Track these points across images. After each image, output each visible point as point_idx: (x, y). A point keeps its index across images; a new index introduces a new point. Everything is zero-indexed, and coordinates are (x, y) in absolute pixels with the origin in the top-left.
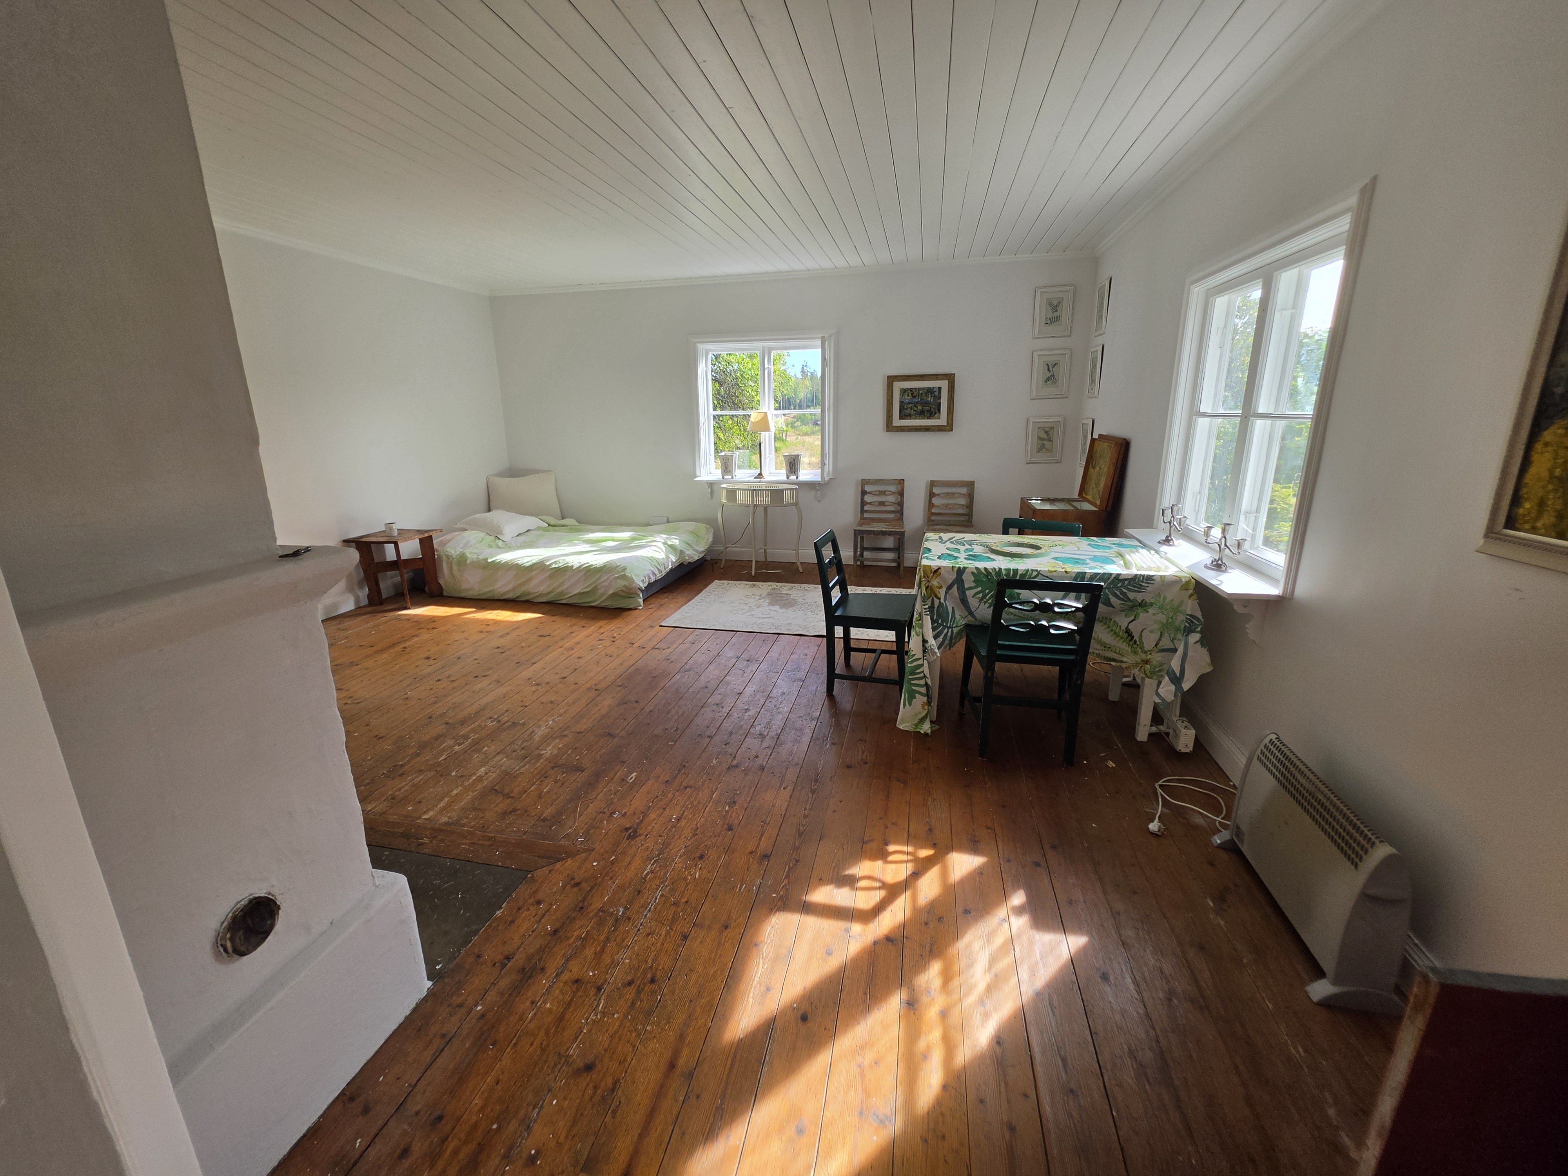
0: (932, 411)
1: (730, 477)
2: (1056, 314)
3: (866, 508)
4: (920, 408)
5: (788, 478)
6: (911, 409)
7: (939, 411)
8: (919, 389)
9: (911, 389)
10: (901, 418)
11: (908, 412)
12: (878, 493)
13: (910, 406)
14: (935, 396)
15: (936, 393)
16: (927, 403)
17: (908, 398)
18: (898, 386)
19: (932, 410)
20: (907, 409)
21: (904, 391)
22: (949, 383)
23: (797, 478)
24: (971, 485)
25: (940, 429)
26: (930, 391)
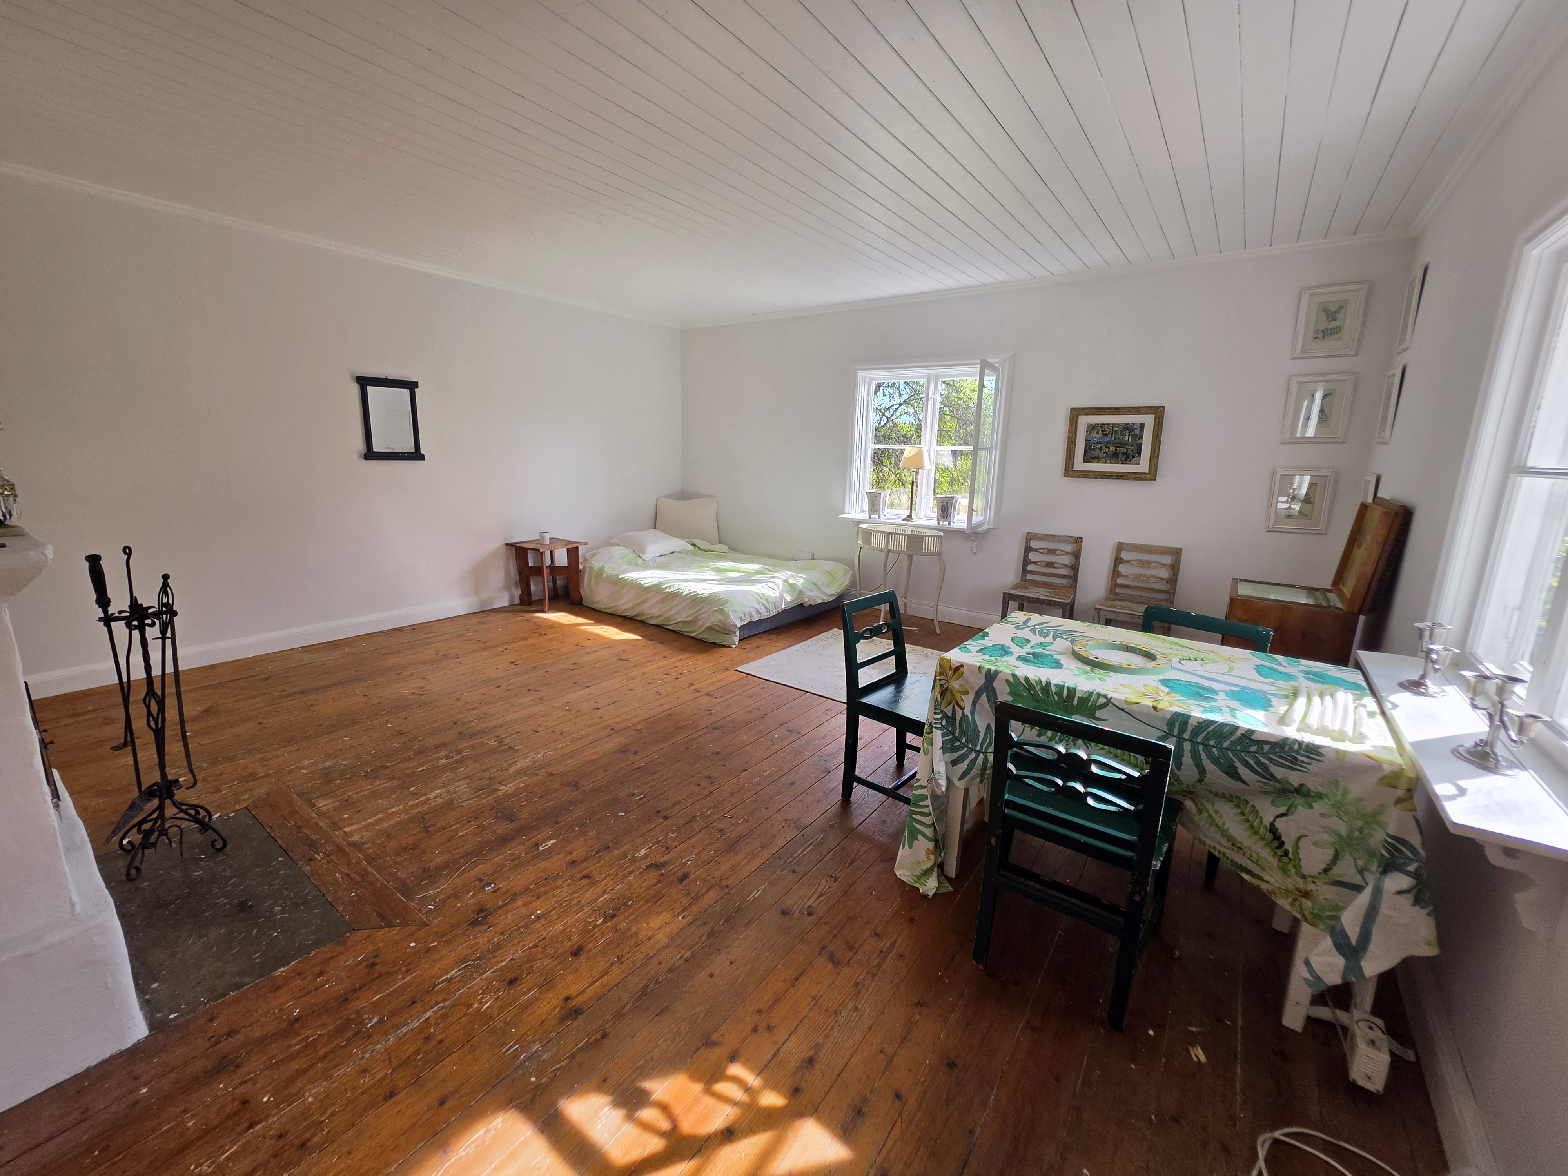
0: (1130, 454)
1: (877, 517)
2: (1333, 324)
3: (1030, 568)
4: (1112, 449)
5: (939, 523)
6: (1100, 449)
7: (1139, 454)
8: (1113, 425)
9: (1102, 426)
10: (1086, 460)
11: (1096, 453)
12: (1046, 551)
13: (1099, 446)
14: (1135, 435)
15: (1137, 432)
16: (1122, 444)
17: (1096, 436)
18: (1085, 421)
19: (1130, 452)
20: (1094, 450)
21: (1091, 428)
22: (1156, 418)
23: (949, 524)
24: (1176, 553)
25: (1137, 477)
26: (1128, 428)
